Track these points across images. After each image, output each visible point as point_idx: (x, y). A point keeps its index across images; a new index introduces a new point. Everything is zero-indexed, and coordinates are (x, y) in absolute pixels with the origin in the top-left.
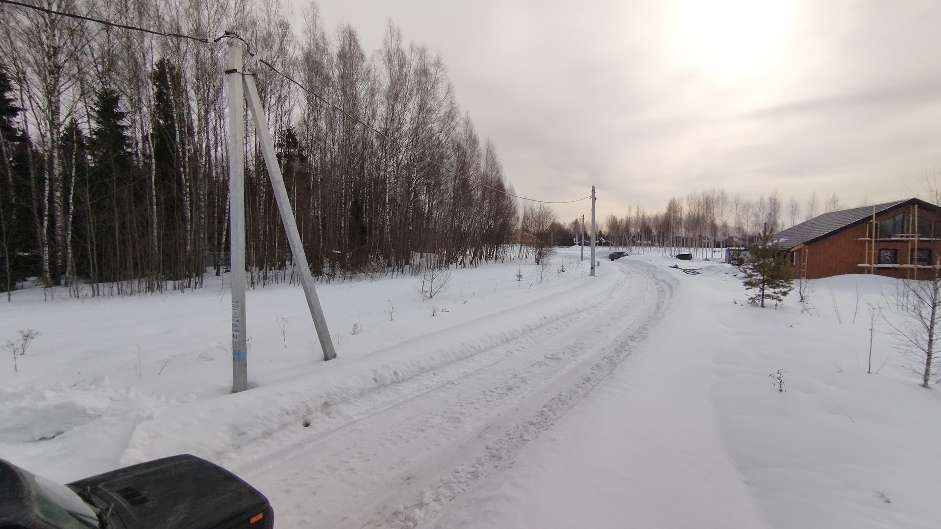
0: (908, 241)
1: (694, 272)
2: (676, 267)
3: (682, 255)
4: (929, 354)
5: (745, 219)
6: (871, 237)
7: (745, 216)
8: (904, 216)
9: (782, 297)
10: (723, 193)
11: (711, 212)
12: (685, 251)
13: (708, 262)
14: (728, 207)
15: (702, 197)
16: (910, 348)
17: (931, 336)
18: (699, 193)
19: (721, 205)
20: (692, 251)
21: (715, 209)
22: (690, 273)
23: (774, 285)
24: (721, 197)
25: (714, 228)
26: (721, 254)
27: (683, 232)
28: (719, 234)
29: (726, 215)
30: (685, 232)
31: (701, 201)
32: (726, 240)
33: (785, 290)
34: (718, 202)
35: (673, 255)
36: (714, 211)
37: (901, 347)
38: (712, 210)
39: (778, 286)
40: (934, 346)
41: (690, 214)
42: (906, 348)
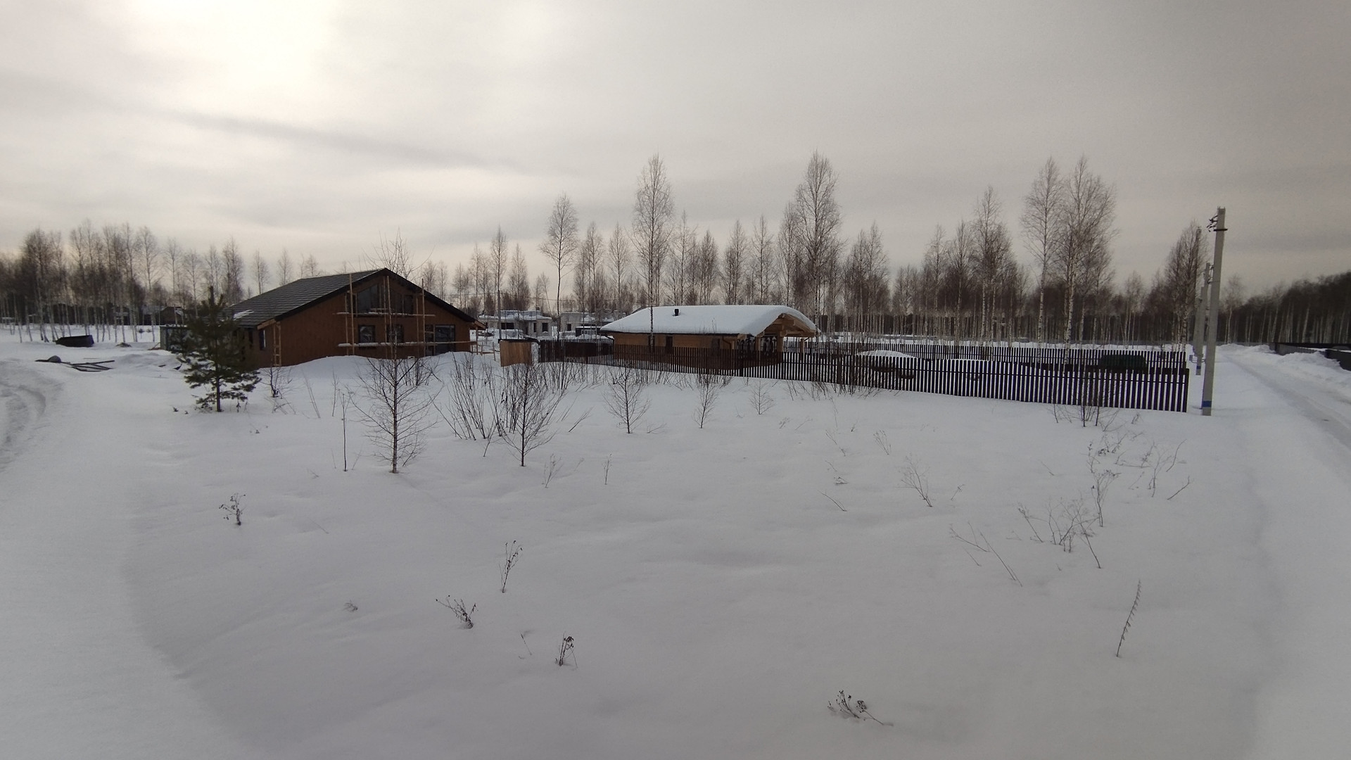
0: (383, 316)
1: (97, 367)
2: (56, 360)
3: (71, 337)
4: (395, 437)
5: (190, 280)
6: (350, 312)
7: (190, 276)
8: (378, 287)
9: (246, 394)
10: (147, 234)
11: (126, 265)
12: (77, 331)
13: (128, 349)
14: (159, 258)
15: (105, 237)
16: (379, 434)
17: (395, 417)
18: (98, 228)
19: (144, 253)
20: (92, 330)
21: (133, 260)
22: (88, 369)
23: (233, 378)
24: (143, 240)
25: (136, 291)
26: (152, 335)
27: (71, 297)
28: (148, 301)
29: (156, 271)
30: (76, 296)
31: (104, 242)
32: (161, 312)
33: (250, 382)
34: (139, 248)
35: (50, 339)
36: (134, 263)
37: (371, 434)
38: (128, 261)
39: (240, 379)
40: (398, 428)
41: (81, 265)
42: (375, 434)
